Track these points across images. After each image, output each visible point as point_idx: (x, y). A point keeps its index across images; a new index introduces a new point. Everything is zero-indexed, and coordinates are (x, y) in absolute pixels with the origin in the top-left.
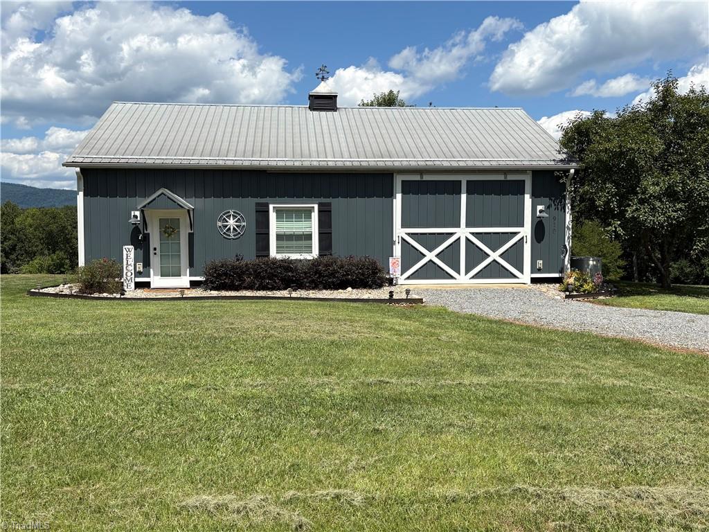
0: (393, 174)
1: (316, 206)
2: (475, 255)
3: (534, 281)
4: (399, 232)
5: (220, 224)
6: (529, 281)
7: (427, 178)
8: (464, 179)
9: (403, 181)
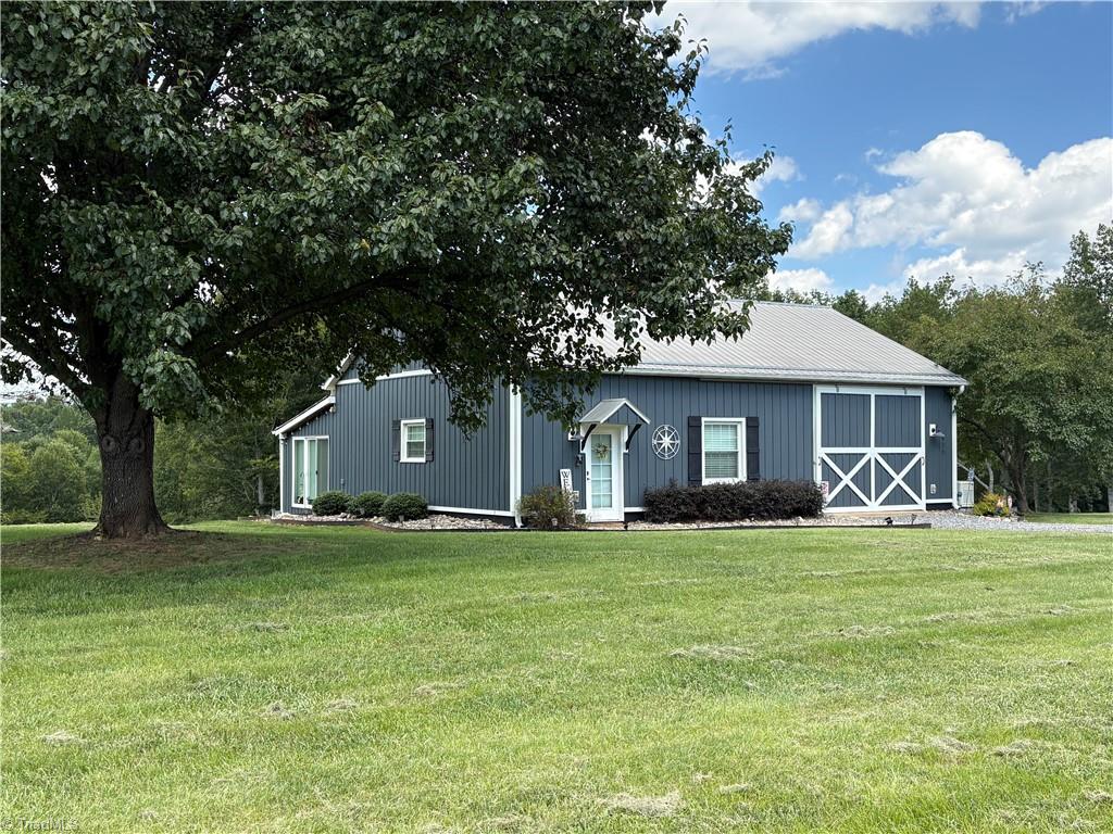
0: (811, 385)
1: (743, 420)
2: (883, 479)
3: (930, 507)
4: (820, 452)
5: (655, 442)
6: (924, 507)
7: (844, 390)
8: (873, 392)
9: (822, 394)
